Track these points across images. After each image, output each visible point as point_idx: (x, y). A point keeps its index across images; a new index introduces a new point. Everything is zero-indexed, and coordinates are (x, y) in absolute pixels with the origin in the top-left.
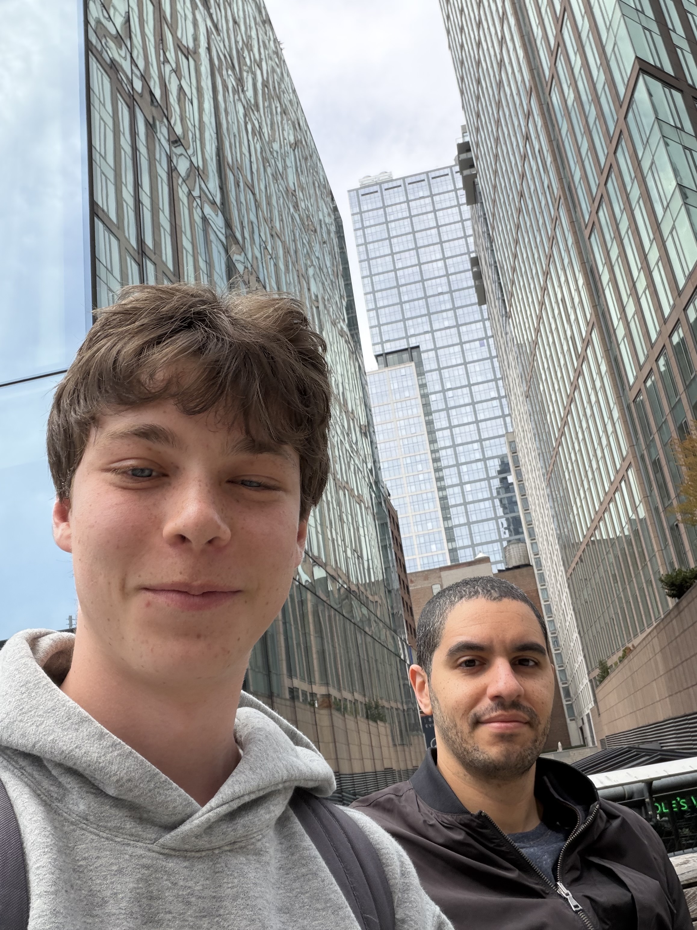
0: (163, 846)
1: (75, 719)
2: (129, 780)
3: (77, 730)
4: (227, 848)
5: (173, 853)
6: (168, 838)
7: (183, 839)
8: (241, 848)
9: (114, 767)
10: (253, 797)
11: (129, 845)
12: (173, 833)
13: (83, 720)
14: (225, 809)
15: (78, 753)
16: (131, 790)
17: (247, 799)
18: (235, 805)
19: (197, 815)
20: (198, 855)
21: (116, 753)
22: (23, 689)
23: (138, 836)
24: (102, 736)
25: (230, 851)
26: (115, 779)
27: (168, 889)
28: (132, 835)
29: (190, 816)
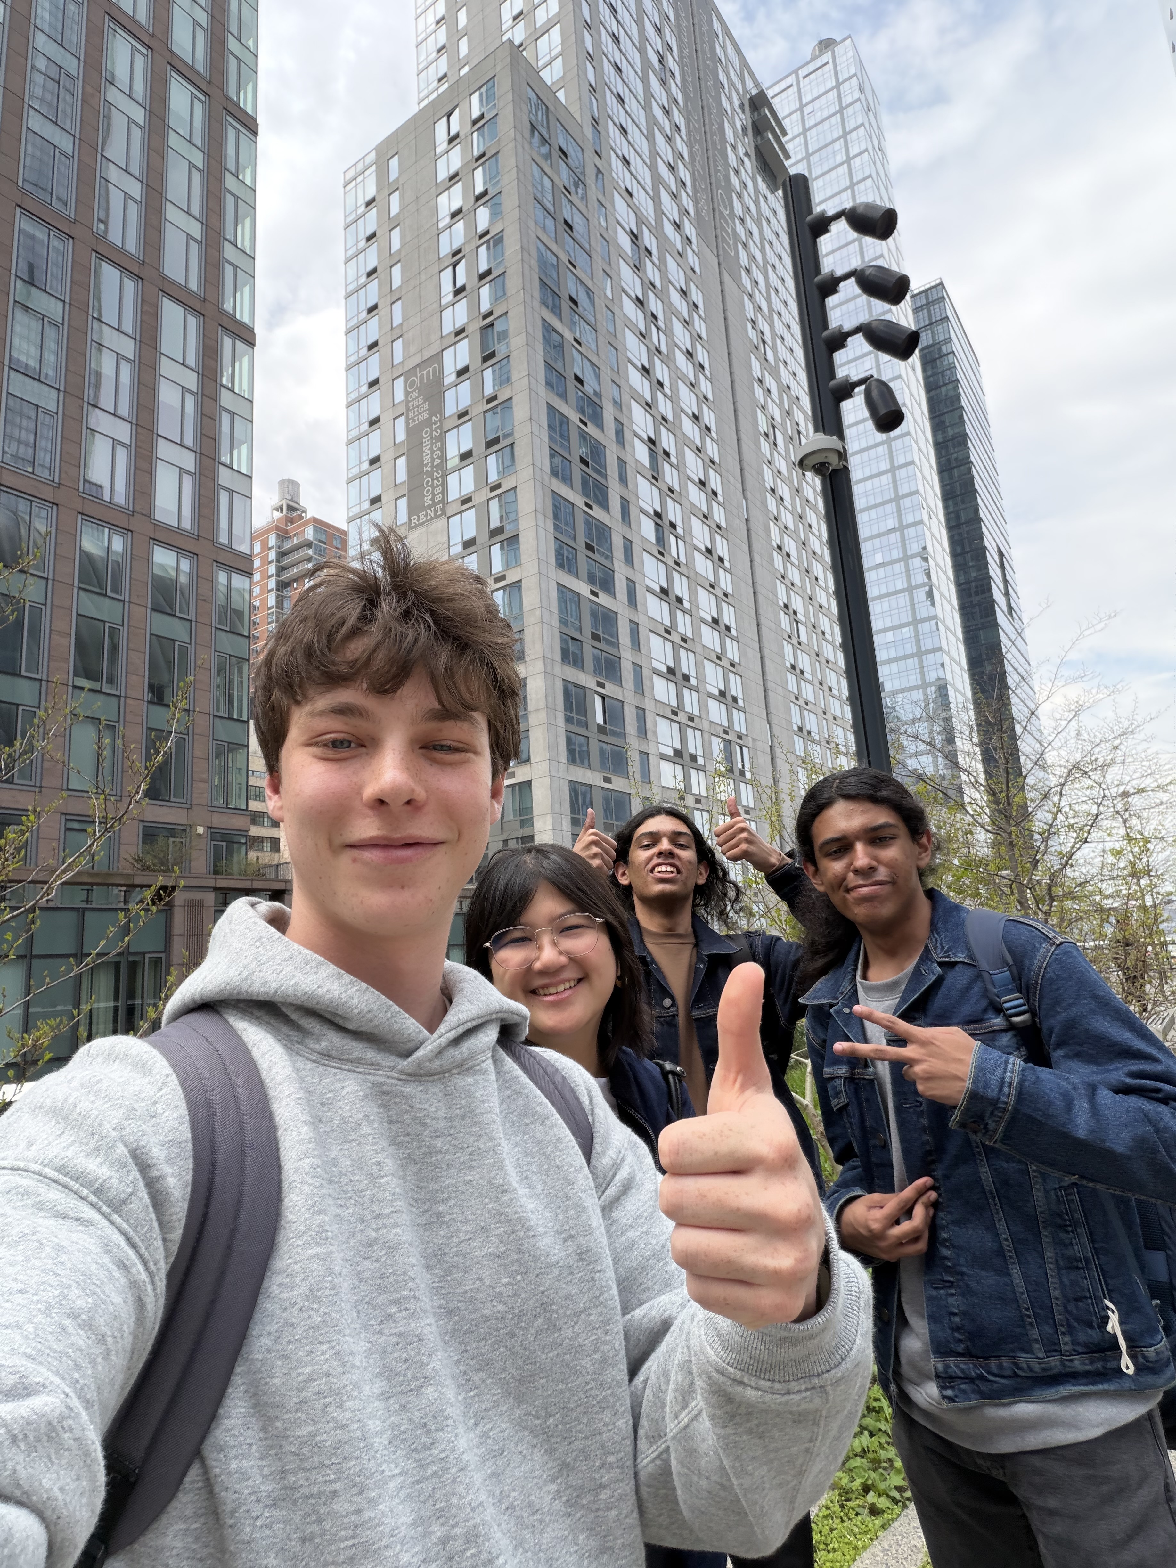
0: (401, 1072)
1: (314, 964)
2: (369, 1011)
3: (316, 973)
4: (455, 1071)
5: (409, 1078)
6: (405, 1064)
7: (419, 1064)
8: (468, 1069)
9: (355, 1001)
10: (474, 1023)
11: (370, 1074)
12: (409, 1060)
13: (320, 964)
14: (452, 1035)
15: (320, 992)
16: (371, 1021)
17: (469, 1025)
18: (461, 1030)
19: (429, 1041)
20: (431, 1078)
21: (354, 989)
22: (258, 944)
23: (378, 1065)
24: (340, 977)
25: (458, 1074)
26: (356, 1011)
27: (407, 1112)
28: (372, 1064)
29: (422, 1043)
